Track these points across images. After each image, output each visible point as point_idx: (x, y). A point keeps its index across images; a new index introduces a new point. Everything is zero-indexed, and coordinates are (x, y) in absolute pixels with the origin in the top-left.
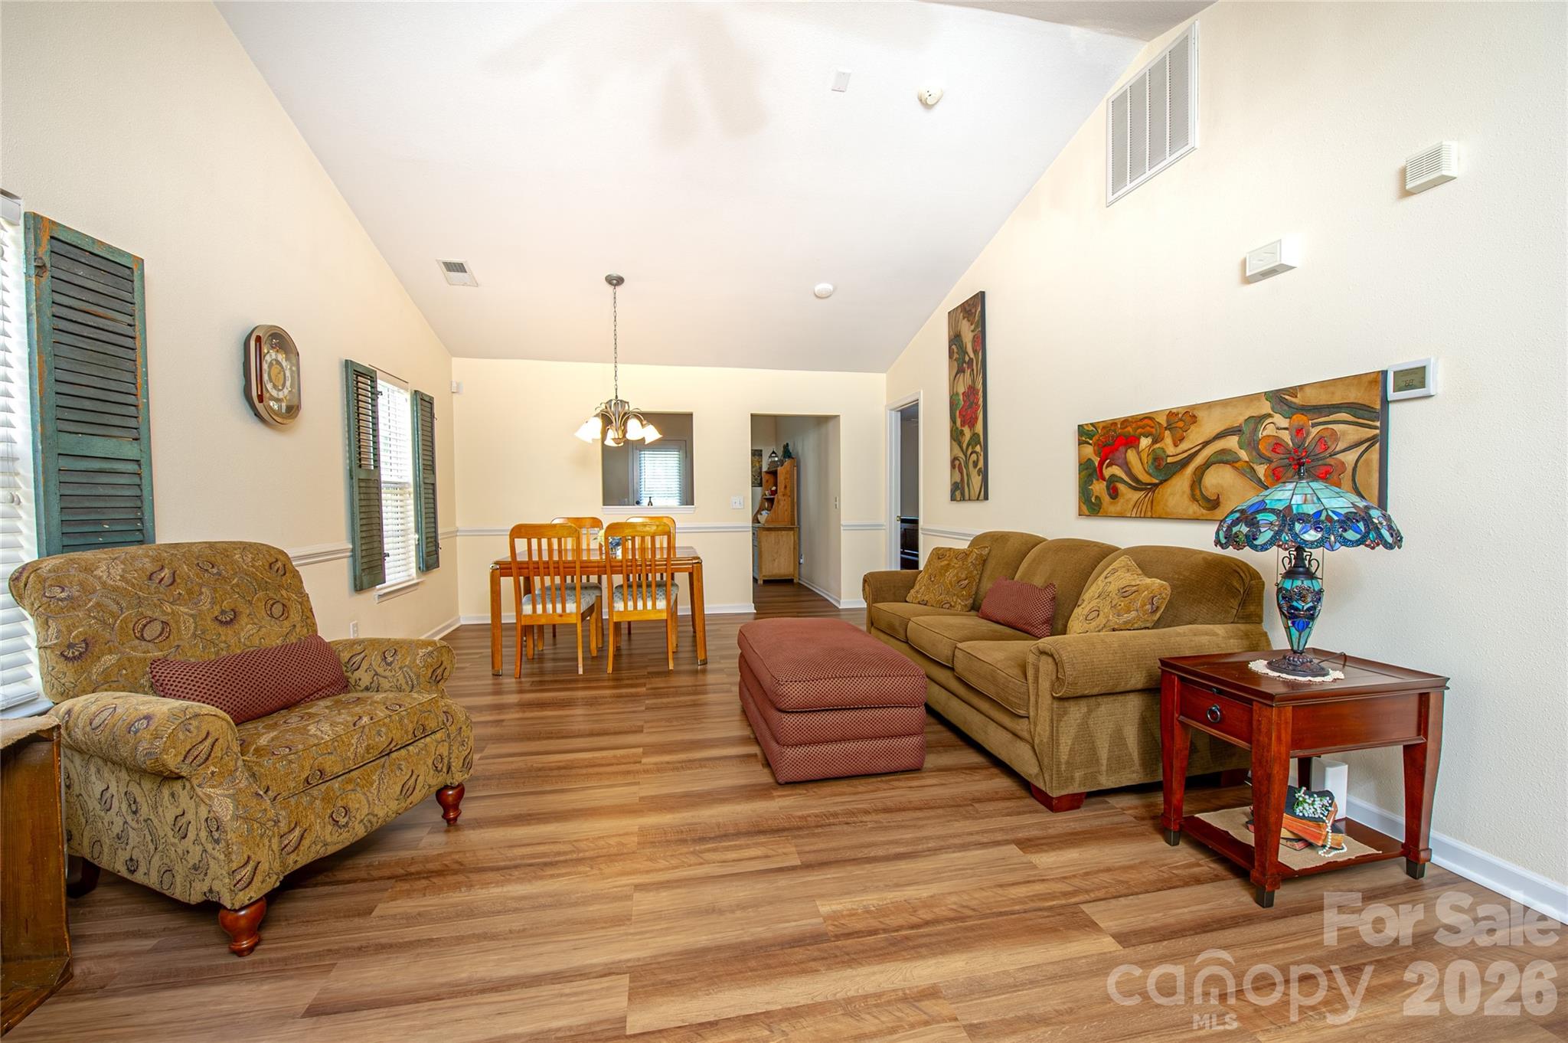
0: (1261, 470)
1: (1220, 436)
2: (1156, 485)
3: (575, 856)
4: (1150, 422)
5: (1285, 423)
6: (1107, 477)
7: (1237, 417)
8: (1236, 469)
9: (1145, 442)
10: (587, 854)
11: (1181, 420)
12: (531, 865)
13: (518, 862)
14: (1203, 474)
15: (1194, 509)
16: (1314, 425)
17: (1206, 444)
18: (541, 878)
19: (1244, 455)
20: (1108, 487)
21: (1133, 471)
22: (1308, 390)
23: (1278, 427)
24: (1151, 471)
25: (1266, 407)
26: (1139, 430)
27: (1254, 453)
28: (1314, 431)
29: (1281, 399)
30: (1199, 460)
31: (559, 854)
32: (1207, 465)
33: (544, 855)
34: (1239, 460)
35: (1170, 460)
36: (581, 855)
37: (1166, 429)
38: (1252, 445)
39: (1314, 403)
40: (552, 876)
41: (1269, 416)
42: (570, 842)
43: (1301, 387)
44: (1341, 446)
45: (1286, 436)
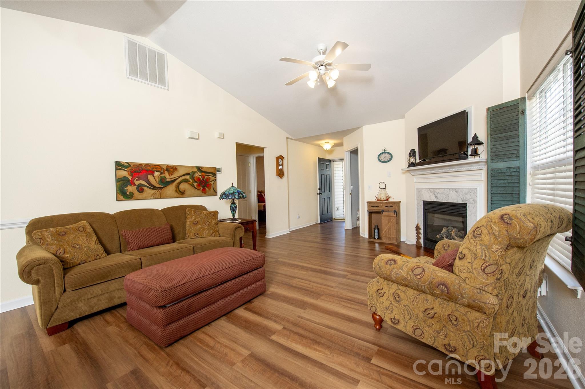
0: (195, 185)
1: (184, 175)
2: (162, 188)
3: (341, 300)
4: (159, 167)
5: (200, 174)
6: (137, 185)
7: (189, 171)
8: (189, 184)
9: (157, 174)
10: (338, 299)
11: (172, 169)
12: (354, 302)
13: (357, 304)
14: (179, 185)
15: (177, 194)
16: (206, 176)
17: (180, 177)
18: (353, 297)
19: (191, 180)
20: (137, 188)
21: (151, 183)
22: (205, 168)
23: (198, 175)
24: (160, 183)
25: (196, 170)
26: (154, 169)
27: (193, 180)
28: (206, 177)
29: (199, 169)
30: (178, 181)
31: (345, 302)
32: (181, 182)
33: (349, 303)
34: (189, 181)
35: (167, 180)
36: (339, 299)
37: (166, 170)
38: (193, 178)
39: (206, 171)
40: (350, 297)
41: (196, 172)
42: (340, 304)
43: (203, 167)
44: (211, 180)
45: (200, 177)
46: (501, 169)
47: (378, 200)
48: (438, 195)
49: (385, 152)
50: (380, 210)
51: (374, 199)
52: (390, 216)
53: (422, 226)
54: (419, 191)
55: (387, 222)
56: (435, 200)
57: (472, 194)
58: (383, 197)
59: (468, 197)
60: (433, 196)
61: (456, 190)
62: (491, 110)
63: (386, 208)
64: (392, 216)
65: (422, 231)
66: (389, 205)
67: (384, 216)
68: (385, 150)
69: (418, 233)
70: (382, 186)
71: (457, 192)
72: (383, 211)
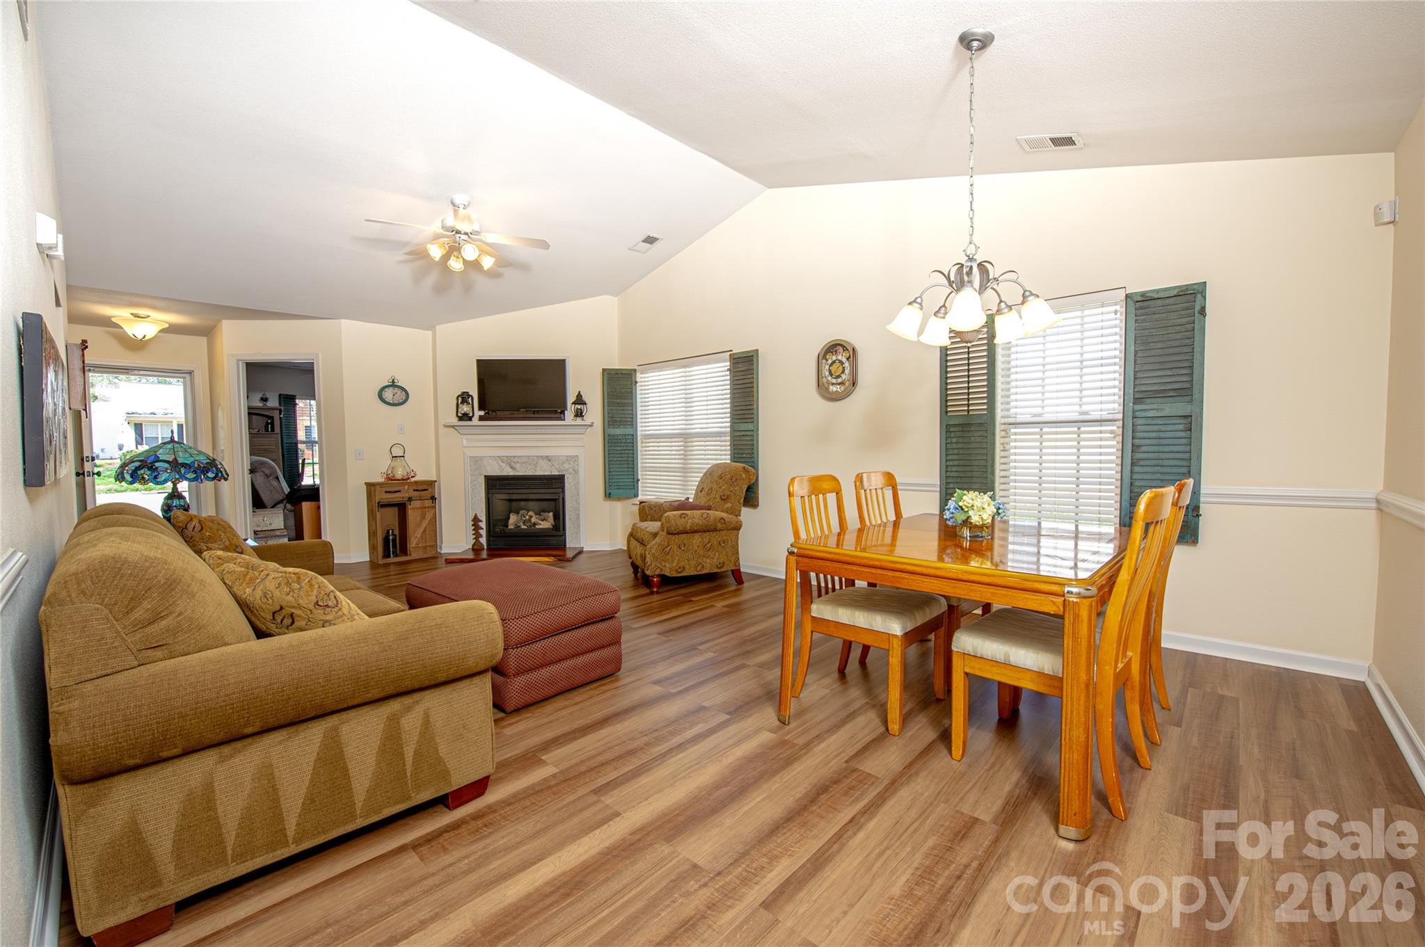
46: (617, 435)
47: (389, 479)
48: (518, 466)
49: (393, 384)
50: (403, 498)
51: (380, 479)
52: (425, 508)
53: (483, 517)
54: (476, 461)
55: (418, 519)
56: (512, 473)
57: (572, 462)
58: (400, 473)
59: (566, 466)
60: (508, 467)
61: (548, 459)
62: (607, 372)
63: (416, 493)
64: (428, 507)
65: (483, 525)
66: (420, 488)
67: (412, 509)
68: (393, 381)
69: (476, 527)
70: (397, 451)
71: (549, 460)
72: (410, 499)
